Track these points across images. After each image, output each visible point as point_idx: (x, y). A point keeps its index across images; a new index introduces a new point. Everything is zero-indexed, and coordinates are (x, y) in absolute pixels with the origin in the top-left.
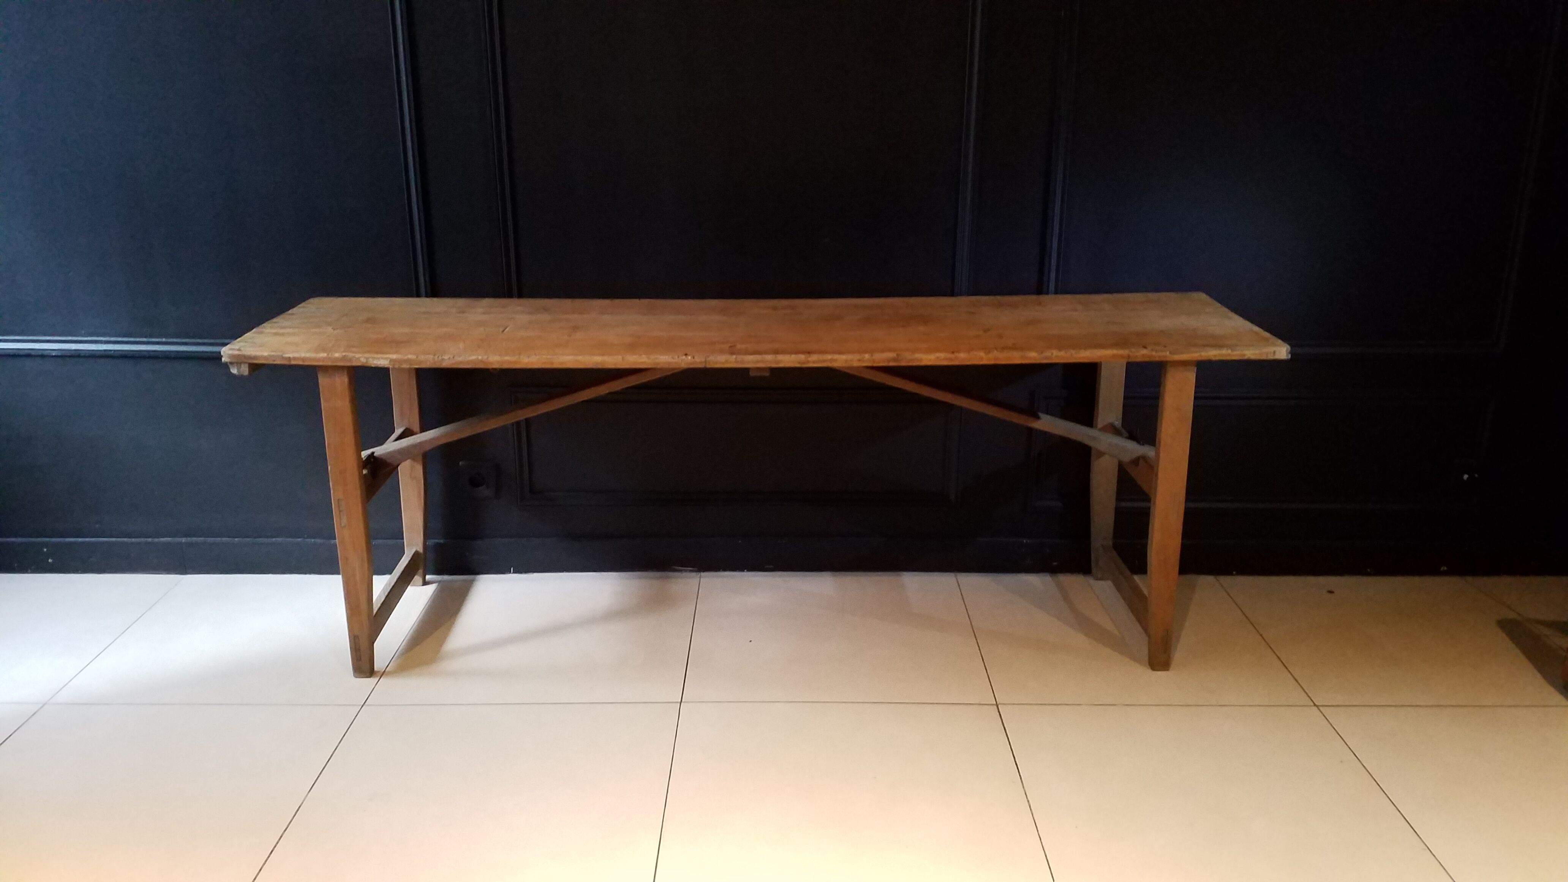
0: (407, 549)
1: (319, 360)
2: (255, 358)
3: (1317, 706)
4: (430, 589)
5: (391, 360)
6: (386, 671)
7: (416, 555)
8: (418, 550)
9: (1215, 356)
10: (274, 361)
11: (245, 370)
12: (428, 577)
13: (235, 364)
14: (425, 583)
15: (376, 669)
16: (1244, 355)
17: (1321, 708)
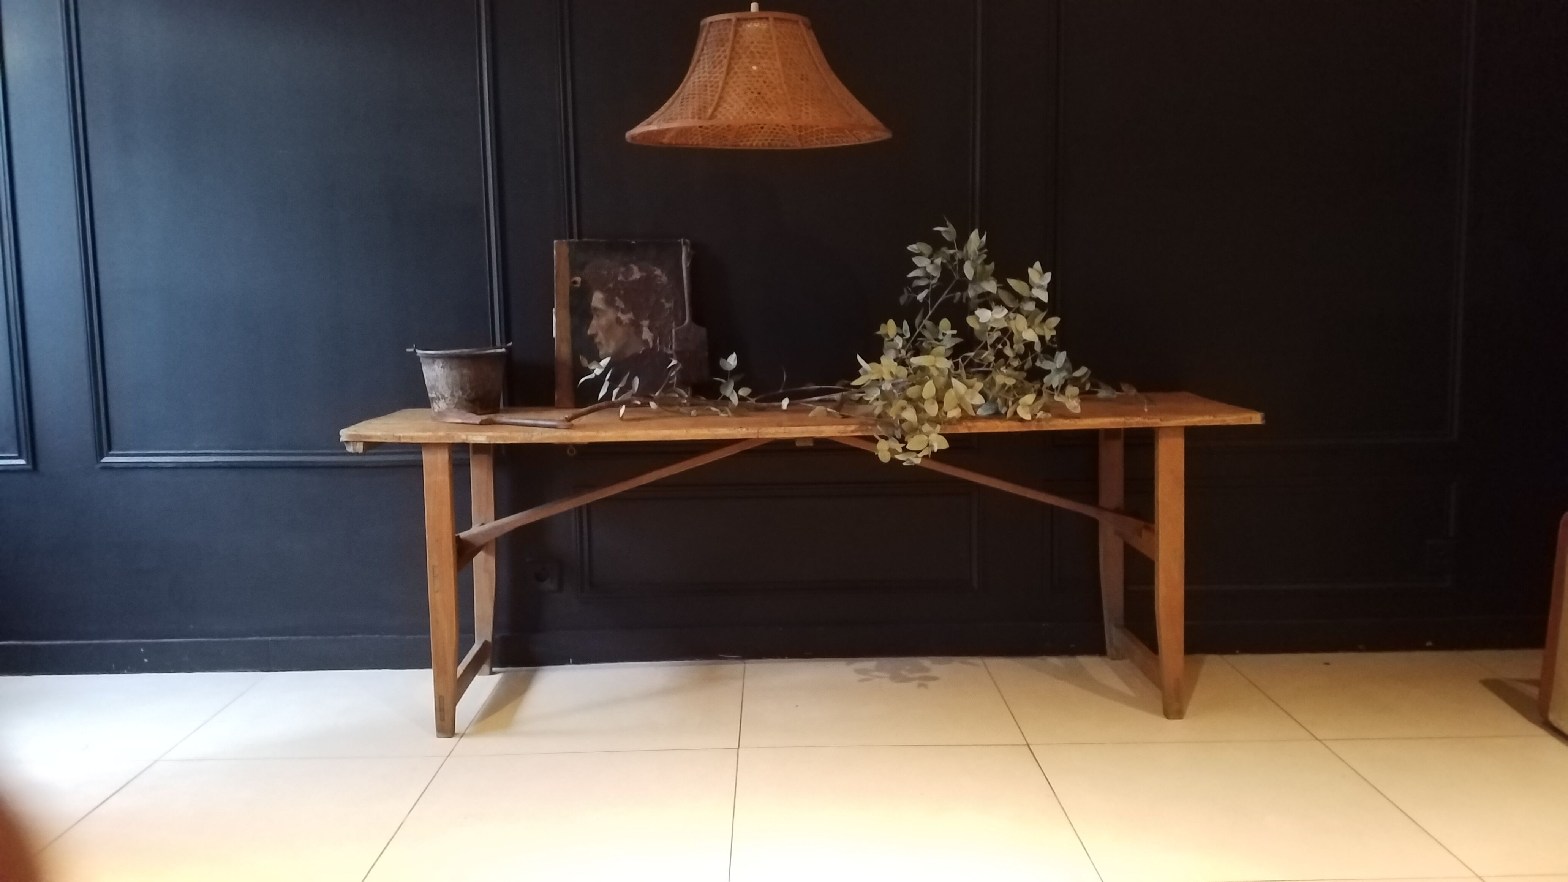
0: (477, 639)
1: (426, 438)
2: (370, 437)
3: (1320, 740)
4: (497, 678)
5: (488, 437)
6: (466, 732)
7: (485, 644)
8: (488, 640)
9: (1200, 422)
10: (386, 439)
11: (360, 448)
12: (494, 669)
13: (352, 443)
14: (492, 673)
15: (456, 731)
16: (1225, 421)
17: (1325, 742)
